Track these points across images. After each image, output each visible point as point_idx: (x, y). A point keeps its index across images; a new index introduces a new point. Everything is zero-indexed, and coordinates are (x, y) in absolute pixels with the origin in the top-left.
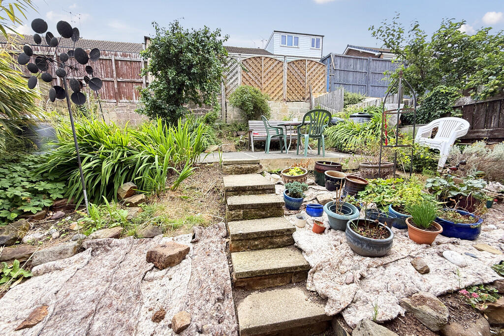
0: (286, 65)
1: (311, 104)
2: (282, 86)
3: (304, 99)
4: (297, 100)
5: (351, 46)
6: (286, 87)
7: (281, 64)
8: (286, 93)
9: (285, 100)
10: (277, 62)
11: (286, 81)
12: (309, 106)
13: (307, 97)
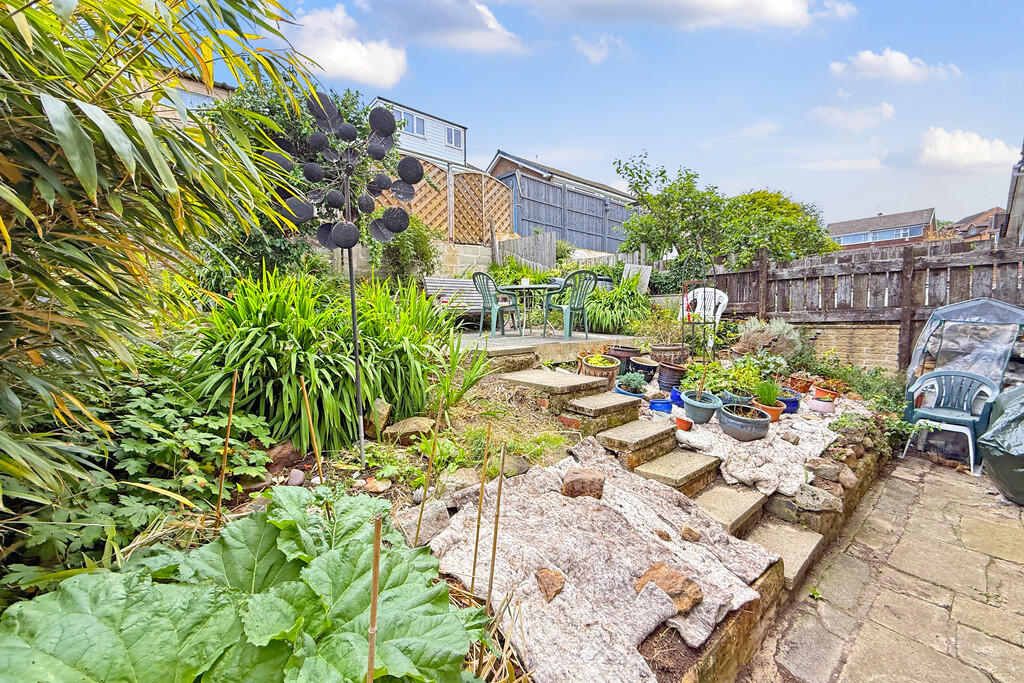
0: (451, 177)
1: (493, 250)
2: (445, 215)
3: (481, 240)
4: (471, 241)
5: (504, 154)
6: (452, 218)
7: (442, 175)
8: (452, 228)
9: (451, 239)
10: (437, 170)
11: (452, 207)
12: (490, 254)
13: (486, 239)
